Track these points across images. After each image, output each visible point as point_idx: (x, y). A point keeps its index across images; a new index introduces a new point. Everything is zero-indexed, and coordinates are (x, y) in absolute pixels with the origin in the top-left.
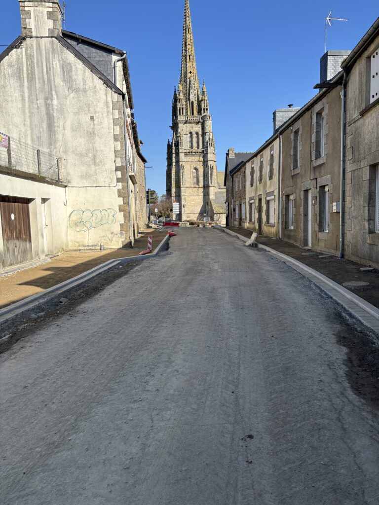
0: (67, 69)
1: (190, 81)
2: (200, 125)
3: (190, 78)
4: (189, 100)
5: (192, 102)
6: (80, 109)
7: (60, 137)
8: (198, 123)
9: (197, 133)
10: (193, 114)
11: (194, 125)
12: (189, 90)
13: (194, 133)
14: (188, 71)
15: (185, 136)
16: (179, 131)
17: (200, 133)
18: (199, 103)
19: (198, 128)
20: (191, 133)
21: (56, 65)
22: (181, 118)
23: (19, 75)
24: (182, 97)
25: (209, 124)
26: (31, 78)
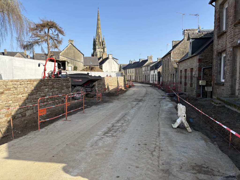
0: (113, 62)
1: (100, 36)
2: (103, 49)
3: (99, 34)
4: (99, 41)
5: (100, 42)
6: (114, 66)
7: (112, 69)
8: (102, 49)
9: (102, 52)
10: (100, 46)
11: (101, 49)
12: (99, 38)
13: (101, 52)
14: (99, 32)
15: (98, 52)
16: (97, 51)
17: (103, 52)
18: (102, 42)
19: (102, 50)
20: (100, 51)
21: (112, 61)
22: (97, 47)
23: (108, 62)
24: (97, 40)
25: (105, 49)
26: (110, 63)
